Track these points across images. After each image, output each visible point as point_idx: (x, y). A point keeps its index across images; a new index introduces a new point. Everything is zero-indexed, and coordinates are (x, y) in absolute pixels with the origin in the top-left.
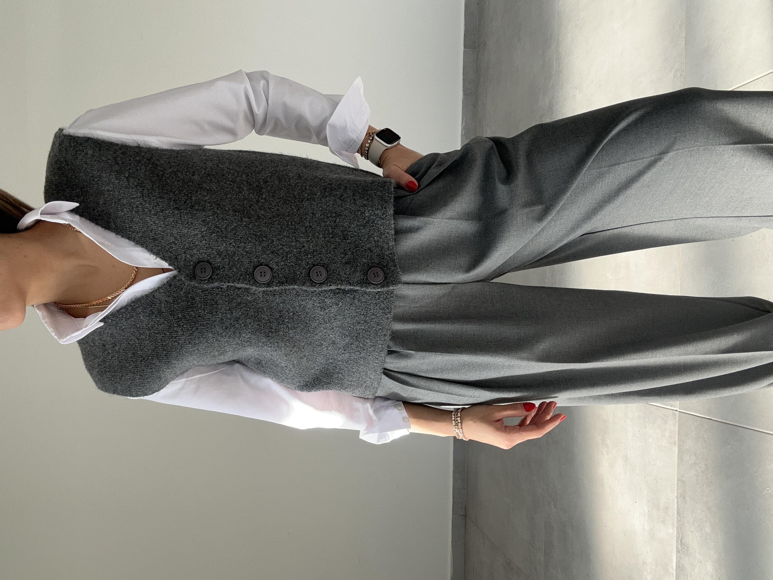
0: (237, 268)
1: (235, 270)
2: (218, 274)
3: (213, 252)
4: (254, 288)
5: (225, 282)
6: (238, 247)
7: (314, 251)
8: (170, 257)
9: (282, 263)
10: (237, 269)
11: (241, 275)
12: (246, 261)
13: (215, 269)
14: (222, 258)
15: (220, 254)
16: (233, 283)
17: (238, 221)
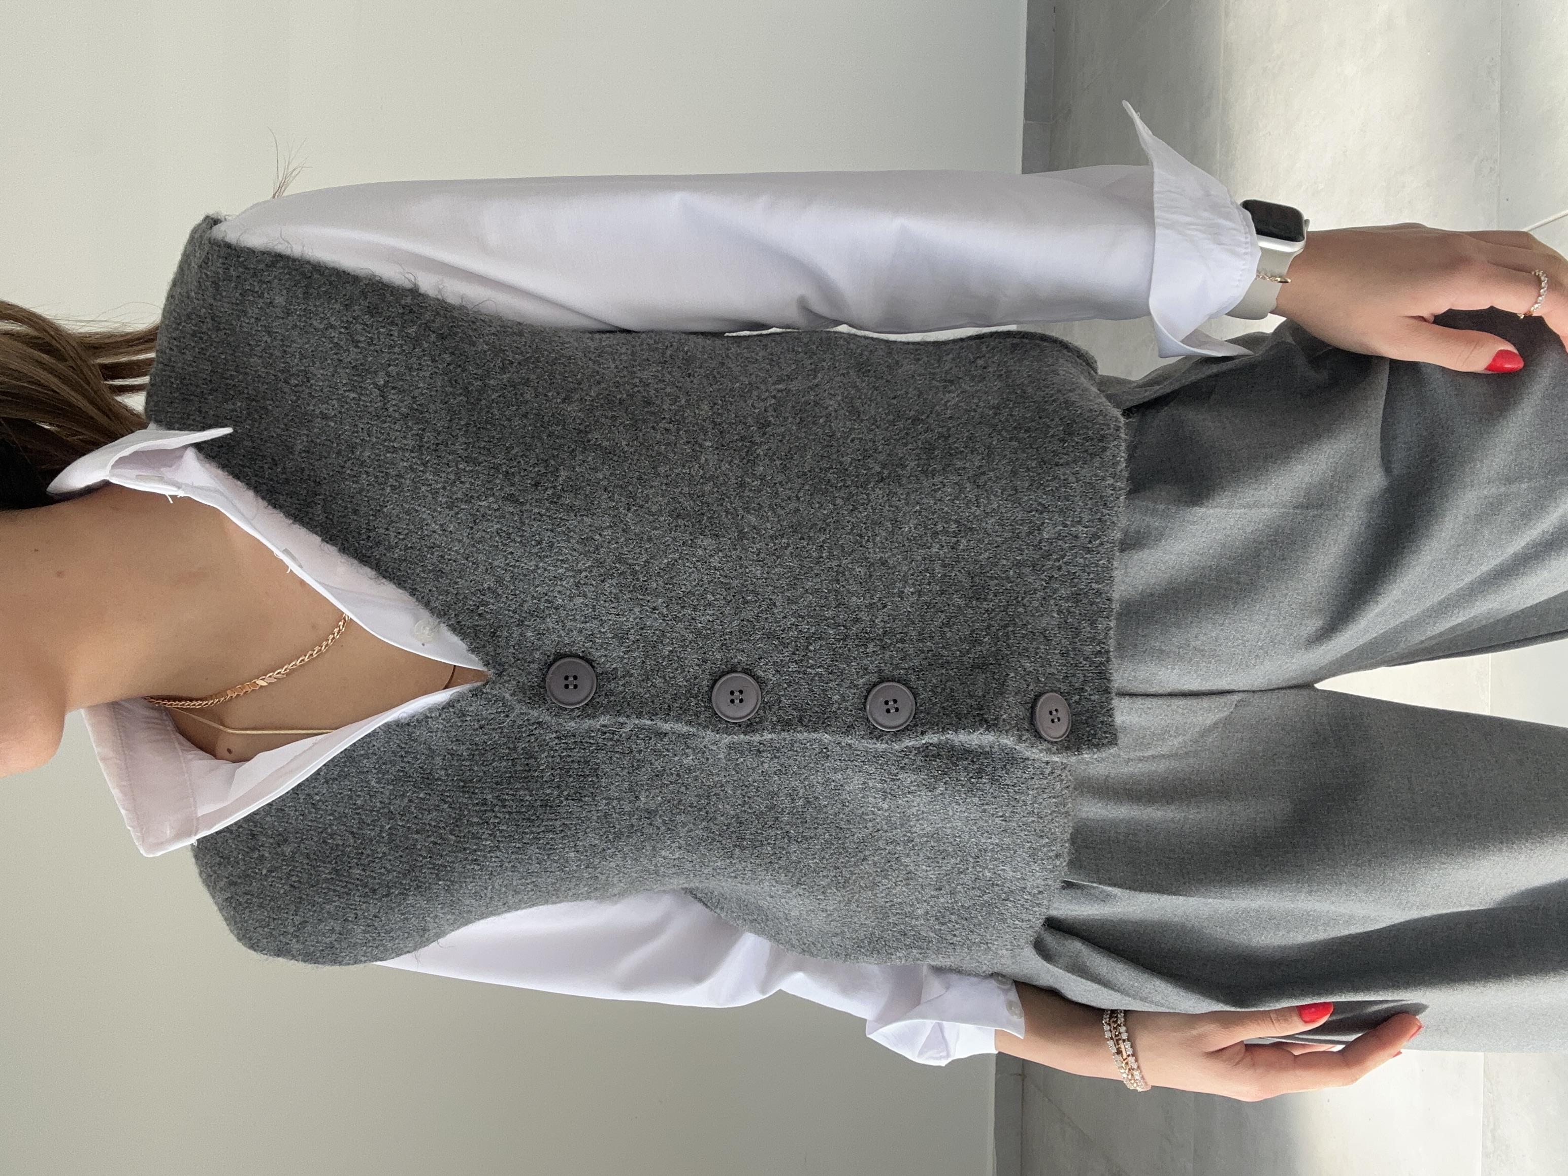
0: (664, 677)
1: (659, 681)
2: (611, 693)
3: (603, 630)
4: (709, 735)
5: (628, 716)
6: (675, 618)
7: (885, 633)
8: (476, 629)
9: (793, 667)
10: (665, 679)
11: (675, 698)
12: (692, 658)
13: (602, 677)
14: (626, 647)
15: (621, 637)
16: (652, 721)
17: (684, 543)
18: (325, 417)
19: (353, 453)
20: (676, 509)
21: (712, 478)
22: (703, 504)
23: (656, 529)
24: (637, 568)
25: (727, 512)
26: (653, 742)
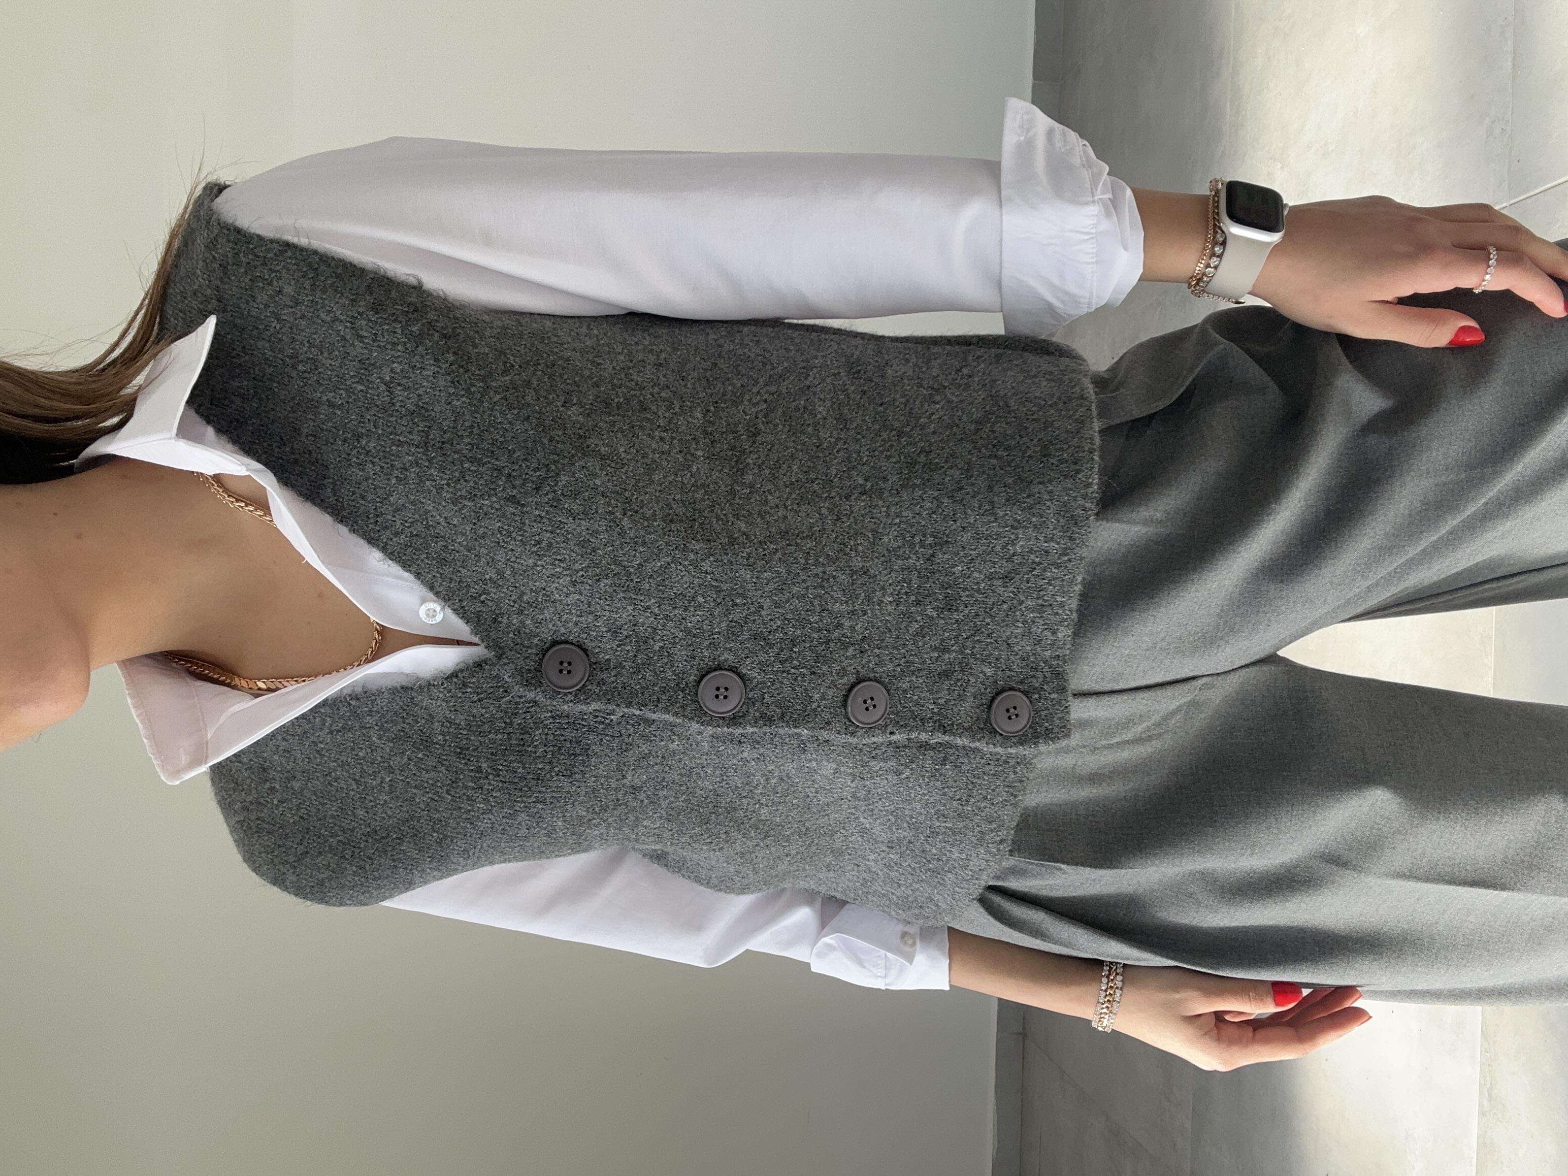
0: (654, 671)
1: (649, 675)
2: (604, 682)
3: (598, 624)
4: (695, 726)
5: (618, 705)
6: (667, 617)
7: (864, 638)
8: (478, 615)
9: (778, 667)
10: (655, 673)
11: (664, 690)
12: (681, 653)
13: (595, 666)
14: (620, 641)
15: (614, 631)
16: (641, 710)
17: (676, 548)
18: (331, 404)
19: (359, 442)
20: (669, 515)
21: (703, 486)
22: (695, 510)
23: (650, 533)
24: (632, 570)
25: (718, 518)
26: (641, 728)
